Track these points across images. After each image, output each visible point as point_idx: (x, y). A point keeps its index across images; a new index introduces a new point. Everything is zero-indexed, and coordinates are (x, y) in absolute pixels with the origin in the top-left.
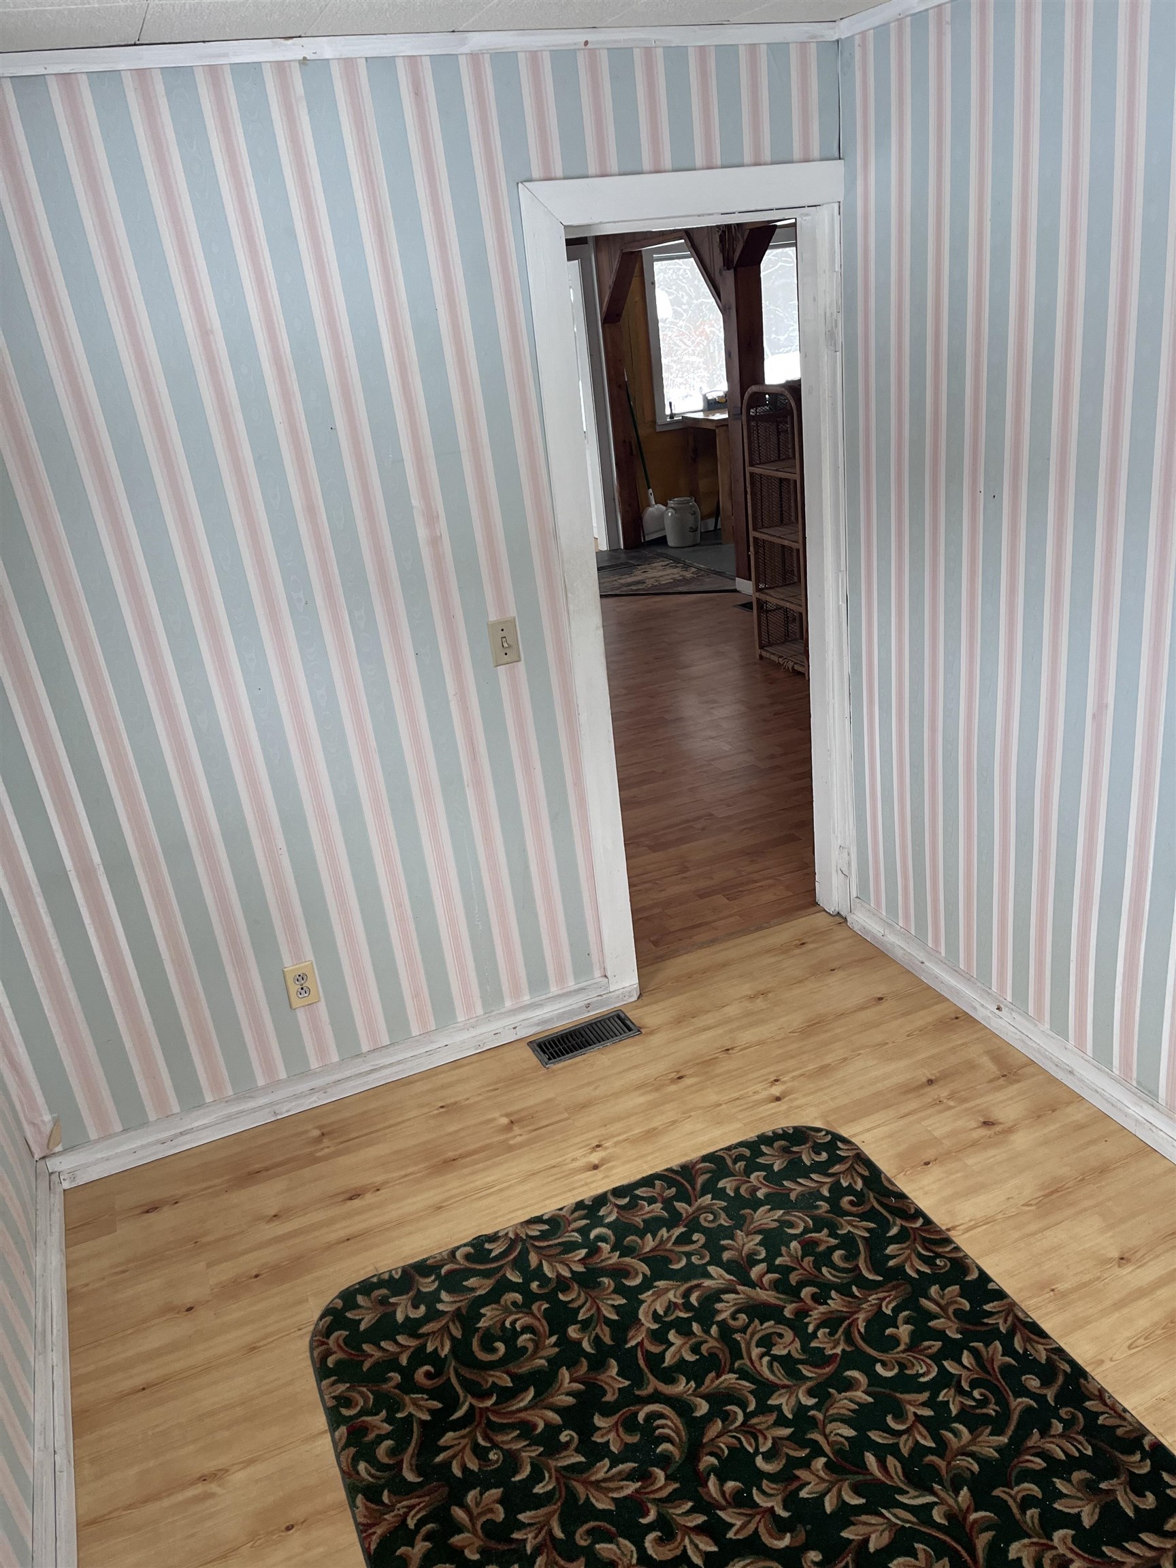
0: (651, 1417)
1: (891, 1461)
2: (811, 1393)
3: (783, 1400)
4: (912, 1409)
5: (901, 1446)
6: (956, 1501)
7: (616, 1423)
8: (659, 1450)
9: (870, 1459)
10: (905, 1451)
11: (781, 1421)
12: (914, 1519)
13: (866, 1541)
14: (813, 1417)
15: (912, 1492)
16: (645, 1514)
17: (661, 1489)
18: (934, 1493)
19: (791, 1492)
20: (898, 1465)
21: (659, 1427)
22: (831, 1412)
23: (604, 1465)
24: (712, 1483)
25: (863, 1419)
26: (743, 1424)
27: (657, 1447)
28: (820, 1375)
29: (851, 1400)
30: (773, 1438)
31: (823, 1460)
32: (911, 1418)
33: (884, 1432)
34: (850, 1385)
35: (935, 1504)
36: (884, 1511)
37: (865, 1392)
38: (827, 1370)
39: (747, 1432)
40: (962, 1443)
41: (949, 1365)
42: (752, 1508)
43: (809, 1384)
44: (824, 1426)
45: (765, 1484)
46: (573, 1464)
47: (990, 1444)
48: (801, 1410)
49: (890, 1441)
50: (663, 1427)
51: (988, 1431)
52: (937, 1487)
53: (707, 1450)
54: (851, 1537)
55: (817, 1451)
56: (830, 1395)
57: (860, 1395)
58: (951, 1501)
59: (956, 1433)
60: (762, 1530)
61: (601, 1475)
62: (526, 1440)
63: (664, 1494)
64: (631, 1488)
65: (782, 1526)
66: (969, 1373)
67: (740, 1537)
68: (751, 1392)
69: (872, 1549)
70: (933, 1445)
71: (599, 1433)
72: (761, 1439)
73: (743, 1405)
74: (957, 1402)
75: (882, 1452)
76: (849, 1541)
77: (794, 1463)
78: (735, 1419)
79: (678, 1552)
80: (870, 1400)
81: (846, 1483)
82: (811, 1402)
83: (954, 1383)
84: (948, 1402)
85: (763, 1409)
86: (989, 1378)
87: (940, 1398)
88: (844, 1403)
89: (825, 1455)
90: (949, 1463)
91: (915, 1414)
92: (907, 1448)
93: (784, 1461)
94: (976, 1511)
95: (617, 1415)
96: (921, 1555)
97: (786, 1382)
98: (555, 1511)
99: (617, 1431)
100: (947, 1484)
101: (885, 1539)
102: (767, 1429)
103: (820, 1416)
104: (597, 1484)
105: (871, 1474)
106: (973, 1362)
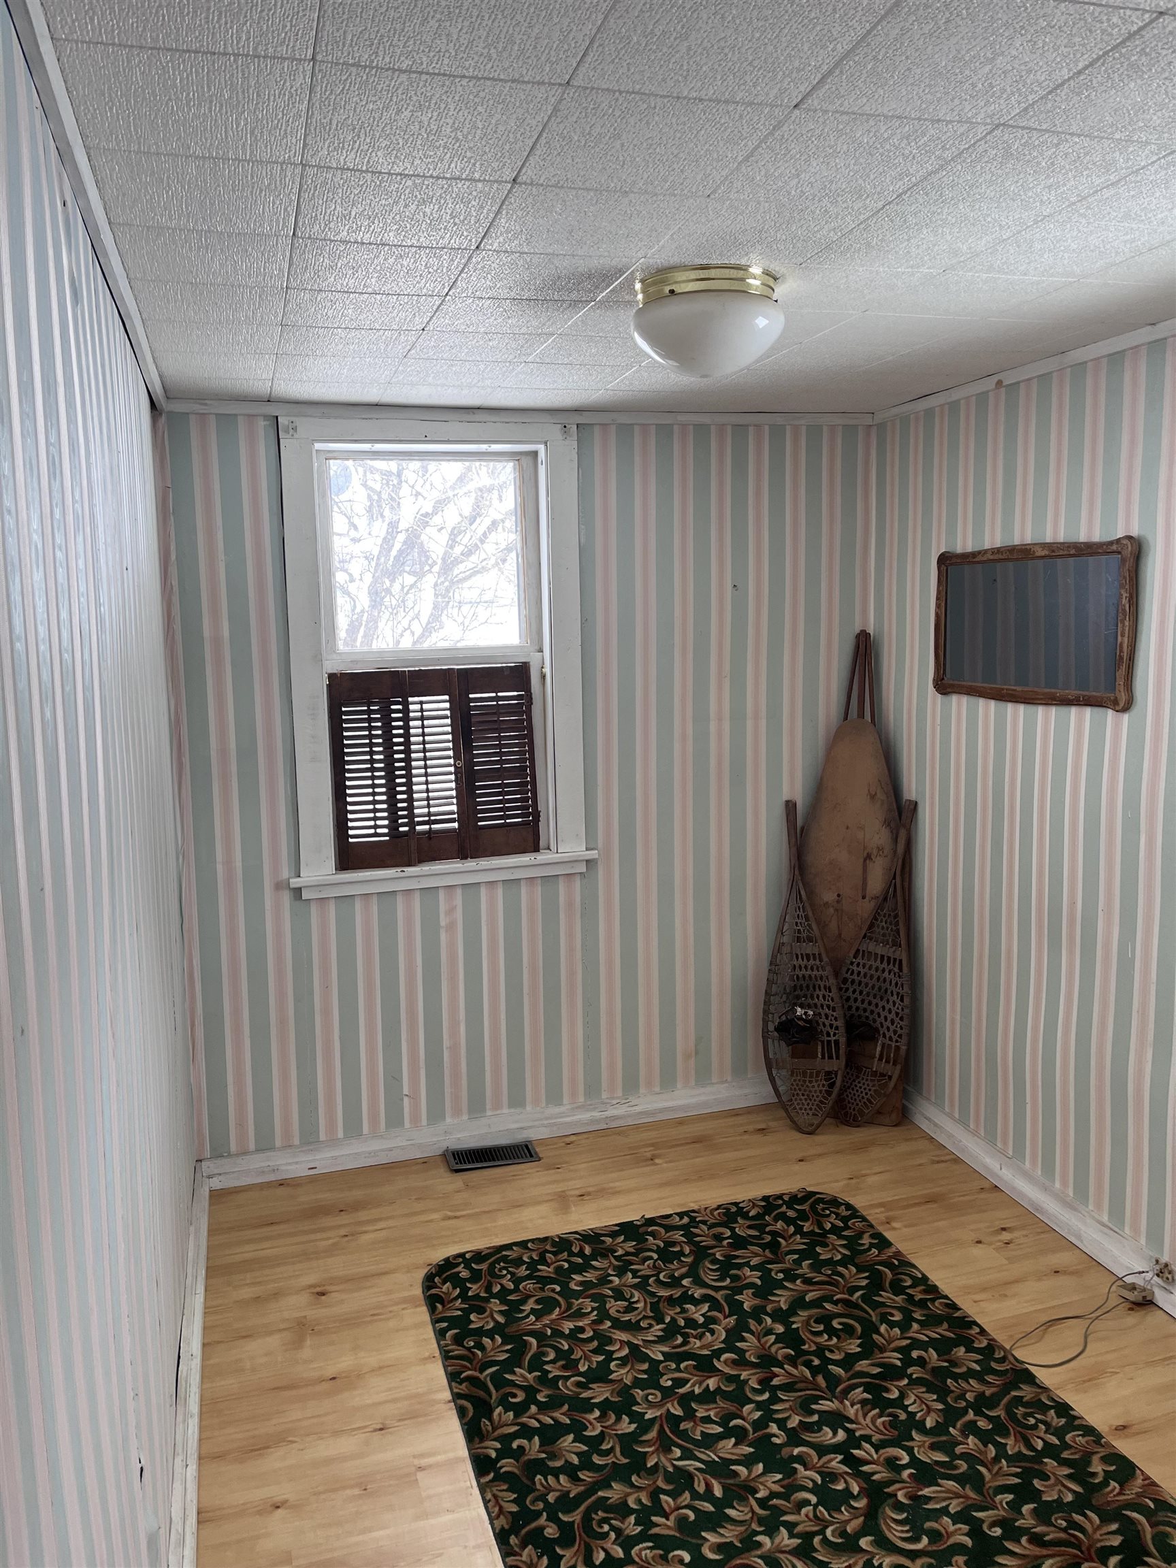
0: (916, 1539)
1: (701, 1489)
2: (759, 1545)
3: (787, 1542)
4: (669, 1523)
5: (689, 1498)
6: (659, 1459)
7: (948, 1537)
8: (905, 1515)
9: (718, 1492)
10: (687, 1495)
11: (790, 1526)
12: (696, 1453)
13: (735, 1445)
14: (760, 1524)
15: (691, 1469)
16: (911, 1475)
17: (900, 1489)
18: (674, 1466)
19: (789, 1478)
20: (696, 1486)
21: (907, 1531)
22: (743, 1529)
23: (954, 1508)
24: (855, 1489)
25: (715, 1521)
26: (827, 1527)
27: (907, 1517)
28: (747, 1559)
29: (722, 1535)
30: (800, 1514)
31: (758, 1496)
32: (672, 1518)
33: (700, 1510)
34: (719, 1548)
35: (675, 1460)
36: (717, 1459)
37: (706, 1540)
38: (739, 1562)
39: (822, 1521)
40: (636, 1495)
41: (619, 1552)
42: (823, 1472)
43: (759, 1553)
44: (752, 1518)
45: (810, 1485)
46: (983, 1511)
47: (615, 1492)
48: (771, 1532)
49: (698, 1504)
50: (902, 1531)
51: (611, 1501)
52: (671, 1469)
53: (861, 1512)
54: (747, 1448)
55: (762, 1503)
56: (741, 1542)
57: (712, 1538)
58: (663, 1459)
59: (639, 1501)
60: (816, 1460)
61: (955, 1502)
62: (1034, 1533)
63: (897, 1486)
64: (926, 1492)
65: (800, 1459)
66: (605, 1546)
67: (833, 1456)
68: (816, 1551)
69: (733, 1440)
70: (661, 1496)
71: (966, 1531)
72: (811, 1515)
73: (825, 1541)
74: (626, 1524)
75: (708, 1495)
76: (749, 1446)
77: (786, 1496)
78: (833, 1531)
79: (882, 1451)
80: (703, 1534)
81: (743, 1478)
82: (759, 1538)
83: (622, 1538)
84: (635, 1525)
85: (808, 1537)
86: (587, 1540)
87: (639, 1528)
88: (729, 1534)
89: (756, 1499)
90: (655, 1483)
91: (668, 1519)
92: (684, 1497)
93: (792, 1498)
94: (646, 1453)
95: (948, 1543)
96: (698, 1433)
97: (781, 1556)
98: (988, 1482)
99: (947, 1532)
100: (662, 1470)
101: (721, 1444)
102: (804, 1522)
103: (754, 1526)
104: (958, 1496)
105: (720, 1483)
106: (595, 1553)
